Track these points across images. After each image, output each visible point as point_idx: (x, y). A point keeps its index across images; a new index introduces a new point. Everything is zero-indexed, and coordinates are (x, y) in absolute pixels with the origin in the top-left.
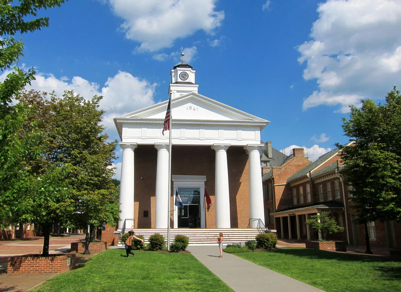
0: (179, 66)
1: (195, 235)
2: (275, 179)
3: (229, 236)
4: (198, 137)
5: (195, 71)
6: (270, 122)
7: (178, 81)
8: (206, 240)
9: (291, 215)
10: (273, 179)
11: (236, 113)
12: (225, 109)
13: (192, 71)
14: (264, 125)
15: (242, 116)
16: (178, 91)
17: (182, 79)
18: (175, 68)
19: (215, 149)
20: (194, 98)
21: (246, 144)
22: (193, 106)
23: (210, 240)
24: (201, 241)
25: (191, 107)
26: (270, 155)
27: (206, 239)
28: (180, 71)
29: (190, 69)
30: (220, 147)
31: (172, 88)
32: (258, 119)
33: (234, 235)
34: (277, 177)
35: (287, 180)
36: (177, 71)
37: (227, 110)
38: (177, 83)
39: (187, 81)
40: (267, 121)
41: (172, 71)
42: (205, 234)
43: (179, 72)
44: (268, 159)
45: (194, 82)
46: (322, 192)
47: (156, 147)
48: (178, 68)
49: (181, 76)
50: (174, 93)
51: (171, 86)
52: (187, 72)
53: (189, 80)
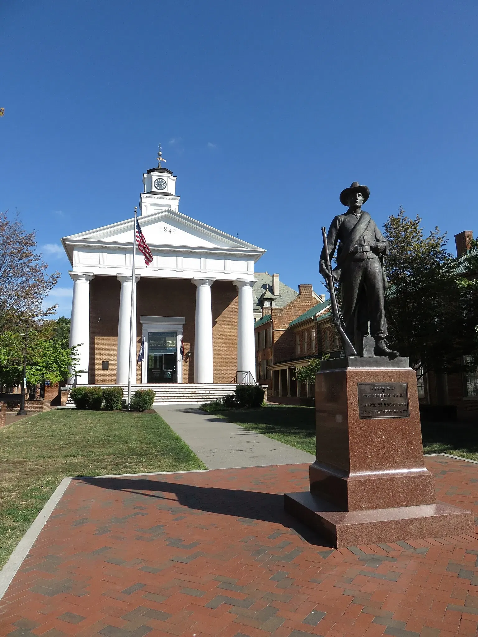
0: (154, 170)
1: (167, 391)
2: (274, 323)
3: (211, 392)
4: (174, 267)
5: (175, 178)
6: (266, 251)
7: (152, 190)
8: (181, 398)
9: (290, 367)
10: (272, 322)
11: (224, 239)
12: (210, 232)
13: (171, 177)
14: (259, 255)
15: (231, 242)
16: (152, 205)
17: (158, 188)
18: (149, 172)
19: (196, 283)
20: (171, 216)
21: (235, 279)
22: (170, 227)
23: (185, 397)
24: (175, 399)
25: (165, 228)
26: (277, 292)
27: (181, 396)
28: (155, 176)
29: (169, 175)
30: (202, 282)
31: (143, 200)
32: (252, 247)
33: (216, 392)
34: (277, 321)
35: (290, 324)
36: (152, 176)
37: (213, 234)
38: (150, 193)
39: (164, 191)
40: (263, 250)
41: (144, 176)
42: (180, 390)
43: (154, 179)
44: (273, 297)
45: (174, 194)
46: (328, 339)
47: (119, 279)
48: (152, 173)
49: (156, 184)
50: (146, 206)
51: (142, 197)
52: (165, 179)
53: (167, 190)
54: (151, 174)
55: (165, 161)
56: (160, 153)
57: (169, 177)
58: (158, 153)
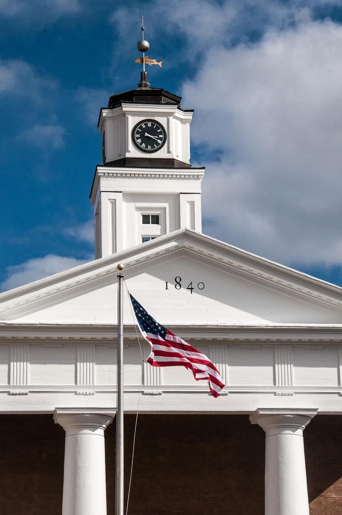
0: (129, 97)
5: (189, 117)
7: (128, 155)
13: (178, 114)
16: (131, 197)
17: (143, 146)
18: (115, 104)
20: (191, 248)
25: (178, 280)
28: (134, 115)
29: (172, 109)
31: (105, 184)
36: (124, 114)
38: (124, 162)
39: (161, 154)
41: (104, 115)
43: (132, 122)
45: (187, 161)
47: (59, 421)
48: (126, 107)
49: (138, 136)
50: (114, 202)
51: (100, 176)
52: (162, 121)
53: (169, 152)
54: (124, 109)
55: (160, 64)
56: (146, 44)
57: (171, 114)
58: (140, 44)
